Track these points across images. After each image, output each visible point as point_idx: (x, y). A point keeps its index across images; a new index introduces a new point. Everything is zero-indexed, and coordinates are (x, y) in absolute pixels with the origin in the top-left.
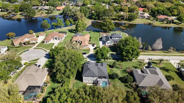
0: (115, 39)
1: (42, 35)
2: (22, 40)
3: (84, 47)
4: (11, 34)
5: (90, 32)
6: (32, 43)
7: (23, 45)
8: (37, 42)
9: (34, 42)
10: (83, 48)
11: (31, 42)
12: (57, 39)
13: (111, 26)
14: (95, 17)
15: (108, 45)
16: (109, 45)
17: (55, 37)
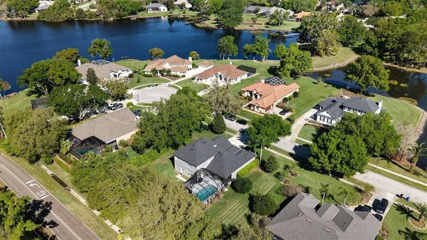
0: (351, 112)
1: (204, 64)
2: (159, 65)
3: (256, 109)
4: (156, 50)
5: (316, 81)
6: (174, 76)
7: (159, 74)
8: (184, 76)
9: (178, 73)
10: (253, 110)
11: (173, 73)
12: (223, 79)
13: (376, 78)
14: (374, 48)
15: (322, 122)
16: (325, 123)
17: (220, 73)
